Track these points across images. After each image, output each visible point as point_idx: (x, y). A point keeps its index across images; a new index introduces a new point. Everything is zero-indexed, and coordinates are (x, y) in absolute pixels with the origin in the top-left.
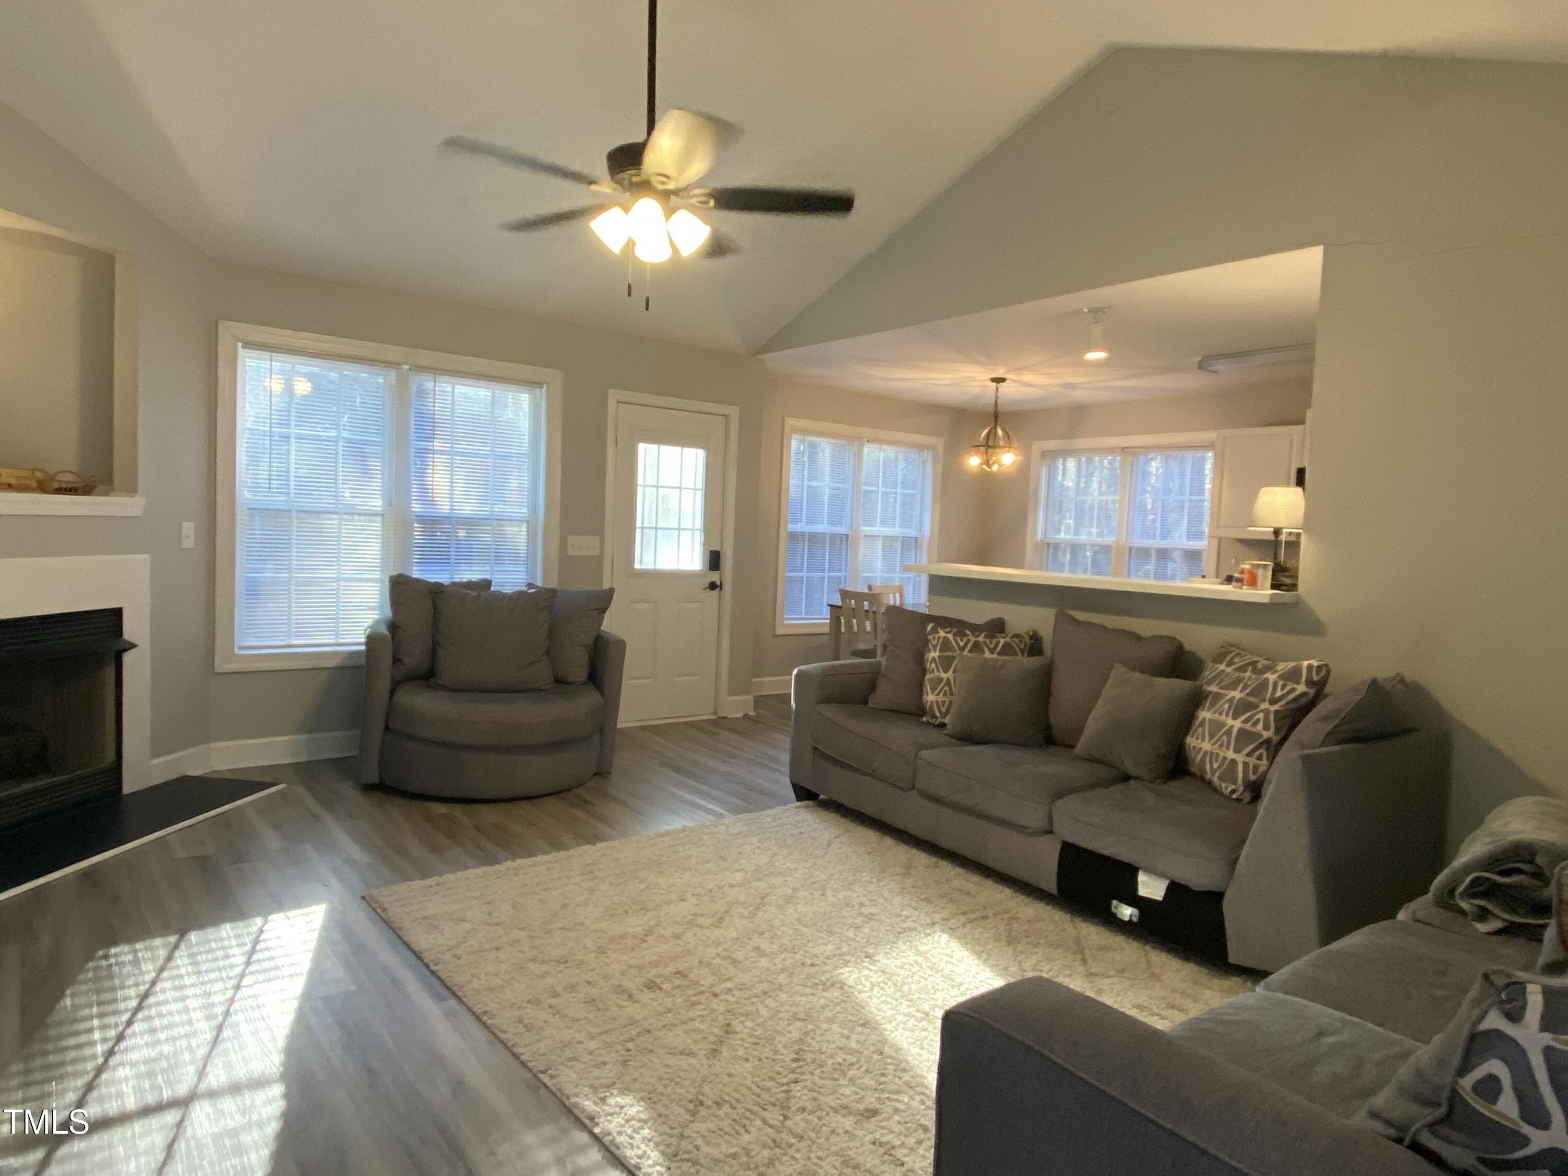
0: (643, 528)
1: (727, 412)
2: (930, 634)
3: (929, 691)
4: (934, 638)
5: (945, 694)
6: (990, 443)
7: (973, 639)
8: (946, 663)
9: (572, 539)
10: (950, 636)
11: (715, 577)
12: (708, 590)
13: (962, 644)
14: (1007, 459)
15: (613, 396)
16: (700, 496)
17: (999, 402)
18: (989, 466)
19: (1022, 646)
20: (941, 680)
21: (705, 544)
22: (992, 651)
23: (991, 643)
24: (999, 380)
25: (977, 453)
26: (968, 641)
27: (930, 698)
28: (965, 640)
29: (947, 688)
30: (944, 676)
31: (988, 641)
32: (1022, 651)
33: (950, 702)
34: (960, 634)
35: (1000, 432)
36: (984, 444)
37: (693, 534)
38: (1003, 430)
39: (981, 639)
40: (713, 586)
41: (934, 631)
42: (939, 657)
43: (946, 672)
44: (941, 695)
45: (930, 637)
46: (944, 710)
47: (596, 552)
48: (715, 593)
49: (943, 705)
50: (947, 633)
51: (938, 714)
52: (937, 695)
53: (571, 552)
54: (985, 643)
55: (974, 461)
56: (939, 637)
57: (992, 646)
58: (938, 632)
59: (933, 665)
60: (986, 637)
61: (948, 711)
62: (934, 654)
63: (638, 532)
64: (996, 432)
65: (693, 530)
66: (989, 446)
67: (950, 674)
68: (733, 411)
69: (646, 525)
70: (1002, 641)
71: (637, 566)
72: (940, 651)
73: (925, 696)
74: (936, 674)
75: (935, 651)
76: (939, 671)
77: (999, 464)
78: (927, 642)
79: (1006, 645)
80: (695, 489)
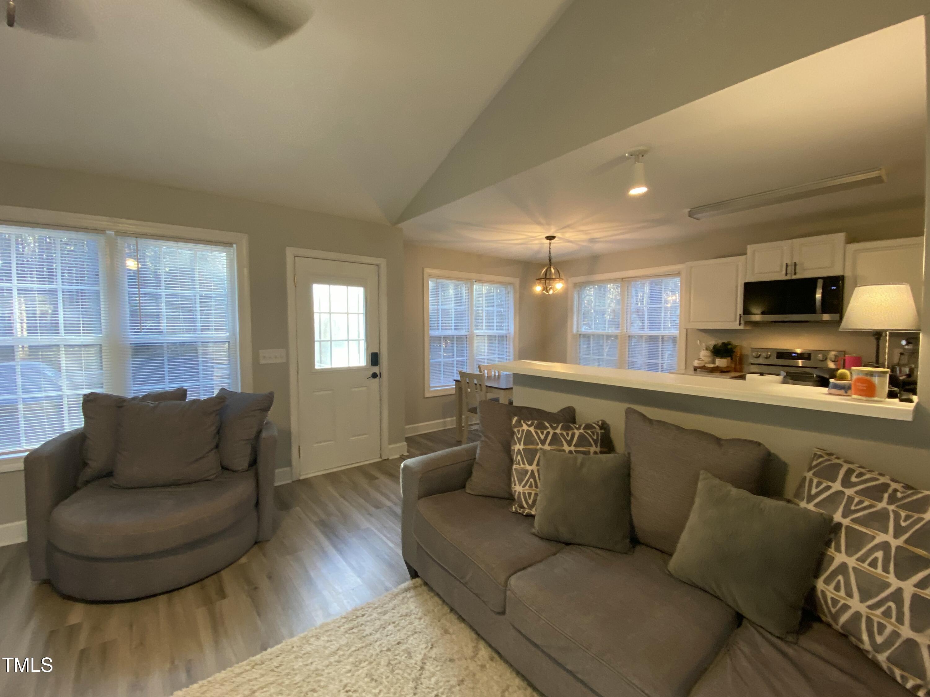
0: (320, 342)
1: (378, 262)
2: (515, 426)
3: (517, 482)
4: (518, 431)
5: (531, 486)
6: (548, 277)
7: (552, 432)
8: (530, 455)
9: (262, 353)
10: (532, 429)
11: (376, 369)
12: (371, 378)
13: (542, 437)
14: (559, 286)
15: (290, 252)
16: (362, 318)
17: (551, 252)
18: (547, 291)
19: (595, 438)
20: (527, 472)
21: (367, 349)
22: (569, 443)
23: (568, 435)
24: (550, 238)
25: (540, 283)
26: (548, 433)
27: (518, 488)
28: (545, 432)
29: (532, 480)
30: (529, 468)
31: (565, 433)
32: (595, 442)
33: (536, 495)
34: (540, 427)
35: (553, 270)
36: (544, 277)
37: (359, 344)
38: (556, 269)
39: (558, 431)
40: (374, 376)
41: (519, 424)
42: (523, 449)
43: (530, 464)
44: (527, 487)
45: (515, 430)
46: (530, 502)
47: (284, 361)
48: (377, 380)
49: (530, 498)
50: (529, 426)
51: (525, 506)
52: (524, 486)
53: (262, 362)
54: (562, 434)
55: (538, 289)
56: (523, 430)
57: (569, 438)
58: (522, 426)
59: (519, 457)
60: (562, 429)
61: (534, 502)
62: (518, 447)
63: (317, 345)
64: (550, 270)
65: (359, 340)
66: (547, 279)
67: (534, 467)
68: (382, 262)
69: (322, 339)
70: (577, 433)
71: (318, 366)
72: (525, 444)
73: (513, 486)
74: (522, 466)
75: (520, 444)
76: (524, 464)
77: (553, 290)
78: (513, 433)
79: (581, 436)
80: (359, 314)
